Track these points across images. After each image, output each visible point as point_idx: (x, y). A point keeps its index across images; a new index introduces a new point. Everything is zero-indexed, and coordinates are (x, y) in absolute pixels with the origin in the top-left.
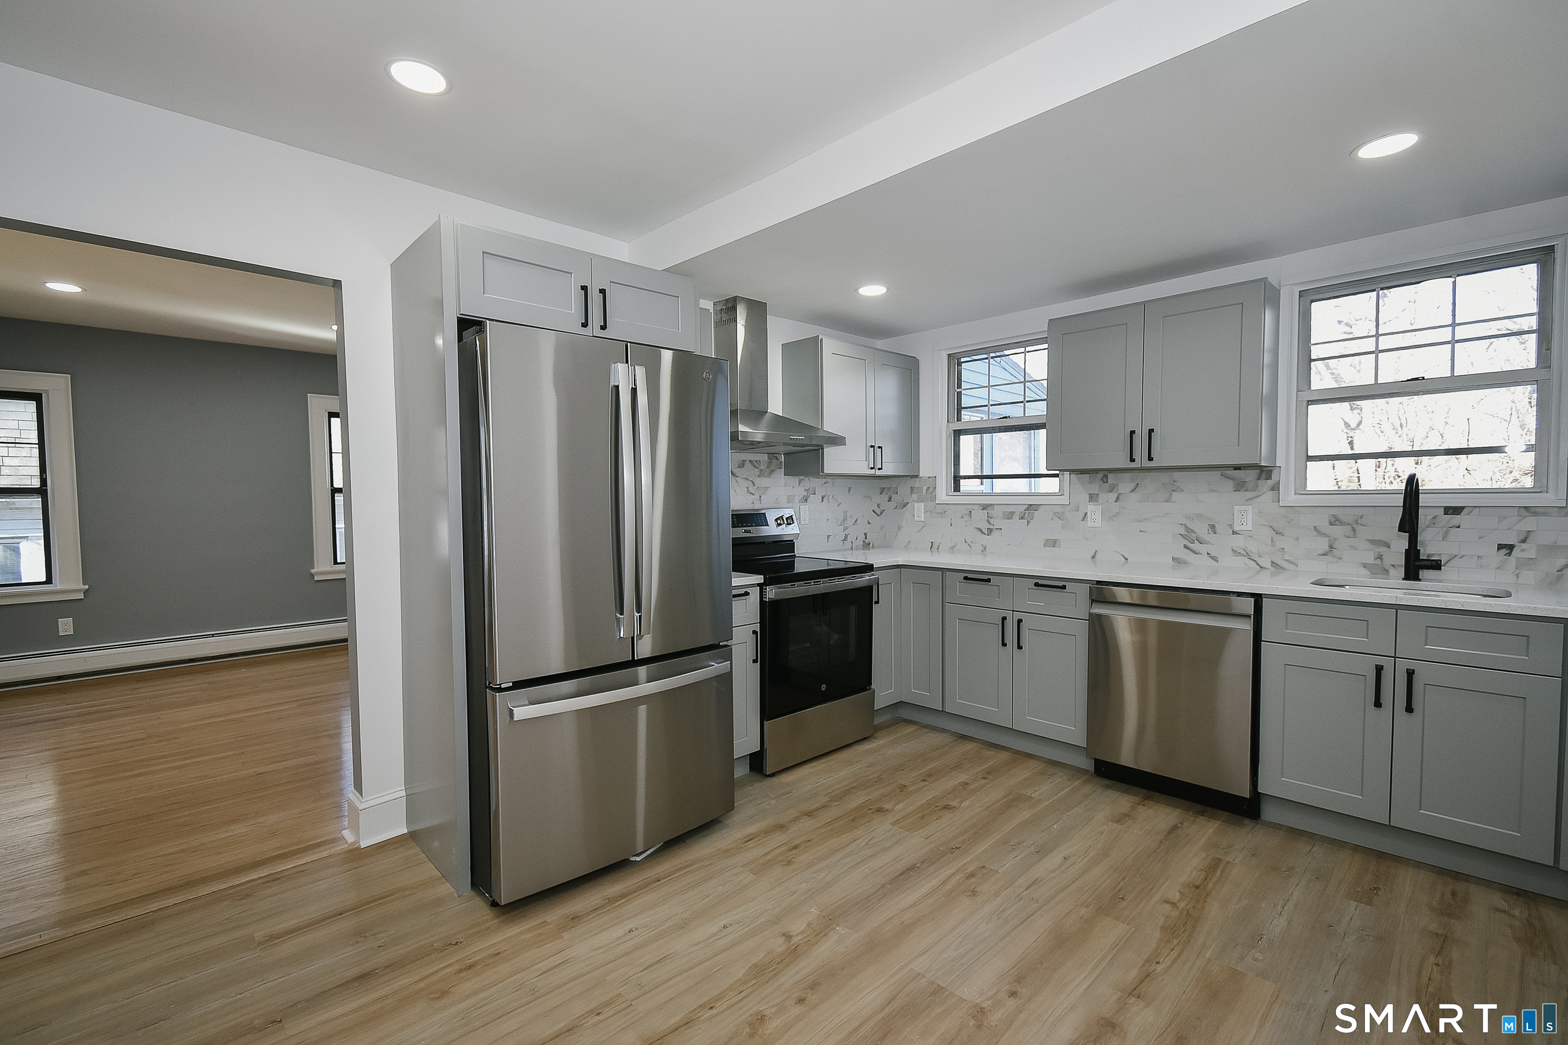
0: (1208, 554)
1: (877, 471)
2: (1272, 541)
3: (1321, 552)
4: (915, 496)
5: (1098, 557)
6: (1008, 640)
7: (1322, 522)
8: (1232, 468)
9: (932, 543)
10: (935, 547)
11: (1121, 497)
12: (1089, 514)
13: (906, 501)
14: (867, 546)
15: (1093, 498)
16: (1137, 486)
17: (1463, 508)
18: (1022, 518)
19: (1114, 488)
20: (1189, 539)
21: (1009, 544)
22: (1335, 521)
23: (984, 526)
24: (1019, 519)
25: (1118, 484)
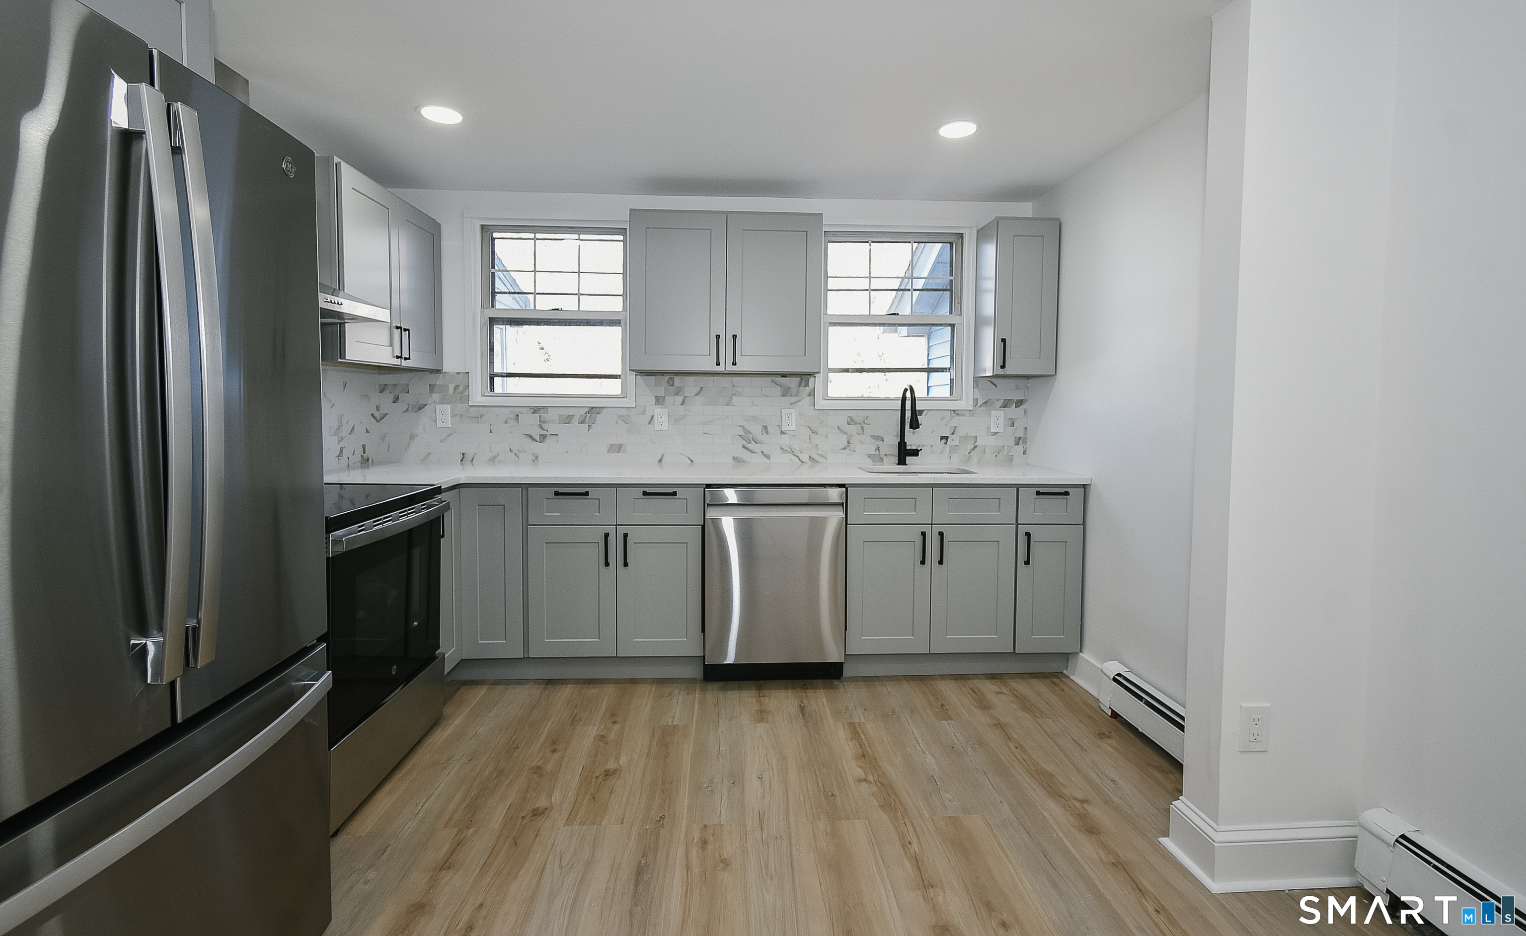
0: (762, 452)
1: (403, 360)
2: (809, 439)
3: (842, 447)
4: (436, 396)
5: (664, 461)
6: (612, 560)
7: (842, 421)
8: (780, 376)
9: (463, 454)
10: (468, 458)
11: (686, 401)
12: (656, 417)
13: (422, 402)
14: (366, 462)
15: (659, 400)
16: (701, 390)
17: (923, 411)
18: (582, 422)
19: (679, 392)
20: (746, 440)
21: (567, 452)
22: (851, 422)
23: (536, 432)
24: (579, 423)
25: (684, 387)
